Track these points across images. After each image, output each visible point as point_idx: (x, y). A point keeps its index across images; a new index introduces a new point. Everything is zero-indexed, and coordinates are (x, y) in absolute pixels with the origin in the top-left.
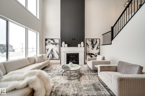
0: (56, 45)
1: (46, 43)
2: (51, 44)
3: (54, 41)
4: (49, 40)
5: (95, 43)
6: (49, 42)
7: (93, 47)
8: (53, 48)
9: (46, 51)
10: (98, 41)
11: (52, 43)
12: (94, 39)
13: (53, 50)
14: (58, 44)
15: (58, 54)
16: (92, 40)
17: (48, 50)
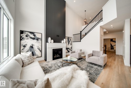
0: (37, 40)
1: (21, 37)
2: (29, 38)
3: (34, 35)
4: (27, 33)
5: (69, 40)
6: (26, 36)
7: (69, 43)
8: (33, 44)
9: (22, 48)
10: (71, 38)
11: (31, 38)
12: (69, 37)
13: (33, 46)
14: (40, 40)
15: (40, 51)
16: (68, 38)
17: (24, 46)
